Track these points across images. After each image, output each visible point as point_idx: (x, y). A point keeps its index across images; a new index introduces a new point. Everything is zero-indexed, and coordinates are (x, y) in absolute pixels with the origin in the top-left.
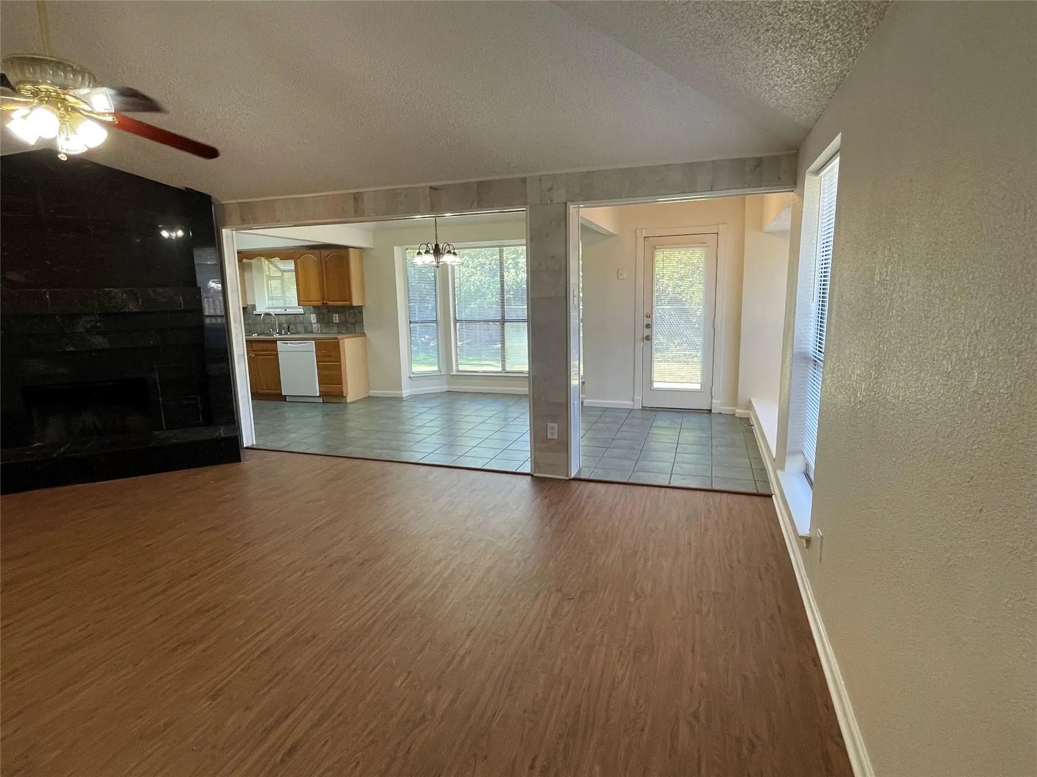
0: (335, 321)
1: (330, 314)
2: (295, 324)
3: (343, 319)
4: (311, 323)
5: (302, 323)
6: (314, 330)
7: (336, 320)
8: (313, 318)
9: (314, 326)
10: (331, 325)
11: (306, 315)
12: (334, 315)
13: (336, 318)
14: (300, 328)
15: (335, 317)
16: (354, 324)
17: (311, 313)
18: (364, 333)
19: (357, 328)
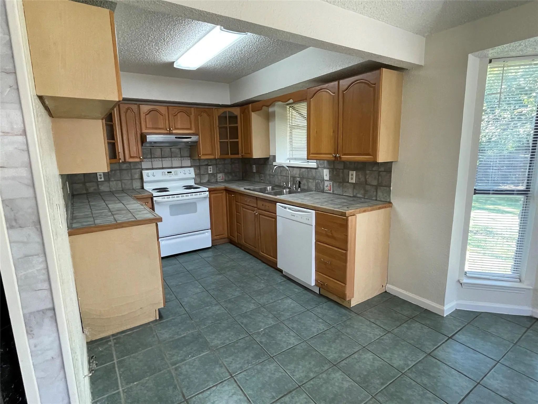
0: (350, 181)
1: (346, 171)
2: (308, 179)
3: (363, 179)
4: (323, 180)
5: (314, 179)
6: (326, 188)
7: (352, 179)
8: (326, 174)
9: (326, 183)
10: (345, 184)
11: (320, 169)
12: (351, 172)
13: (353, 177)
14: (312, 185)
15: (352, 175)
16: (377, 188)
17: (325, 168)
18: (390, 203)
19: (380, 194)
